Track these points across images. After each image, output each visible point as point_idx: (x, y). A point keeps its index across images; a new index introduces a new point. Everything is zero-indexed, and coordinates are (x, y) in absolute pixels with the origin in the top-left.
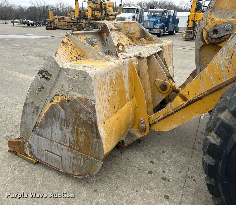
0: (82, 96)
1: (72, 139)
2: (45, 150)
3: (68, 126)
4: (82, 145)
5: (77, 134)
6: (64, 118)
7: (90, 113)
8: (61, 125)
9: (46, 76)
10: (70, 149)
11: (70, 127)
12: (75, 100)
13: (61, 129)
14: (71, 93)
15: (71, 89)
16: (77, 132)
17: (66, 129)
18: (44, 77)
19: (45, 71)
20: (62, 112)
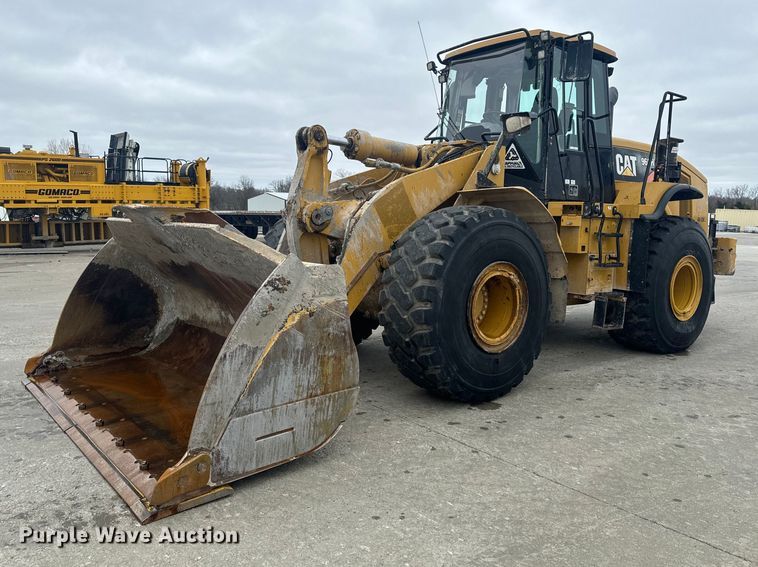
0: (330, 300)
1: (312, 378)
2: (258, 439)
3: (308, 358)
4: (330, 379)
5: (323, 364)
6: (301, 348)
7: (342, 320)
8: (295, 363)
9: (280, 286)
10: (309, 400)
11: (312, 359)
12: (322, 309)
13: (295, 372)
14: (316, 301)
15: (317, 294)
16: (322, 361)
17: (305, 365)
18: (276, 288)
19: (279, 280)
20: (300, 338)
